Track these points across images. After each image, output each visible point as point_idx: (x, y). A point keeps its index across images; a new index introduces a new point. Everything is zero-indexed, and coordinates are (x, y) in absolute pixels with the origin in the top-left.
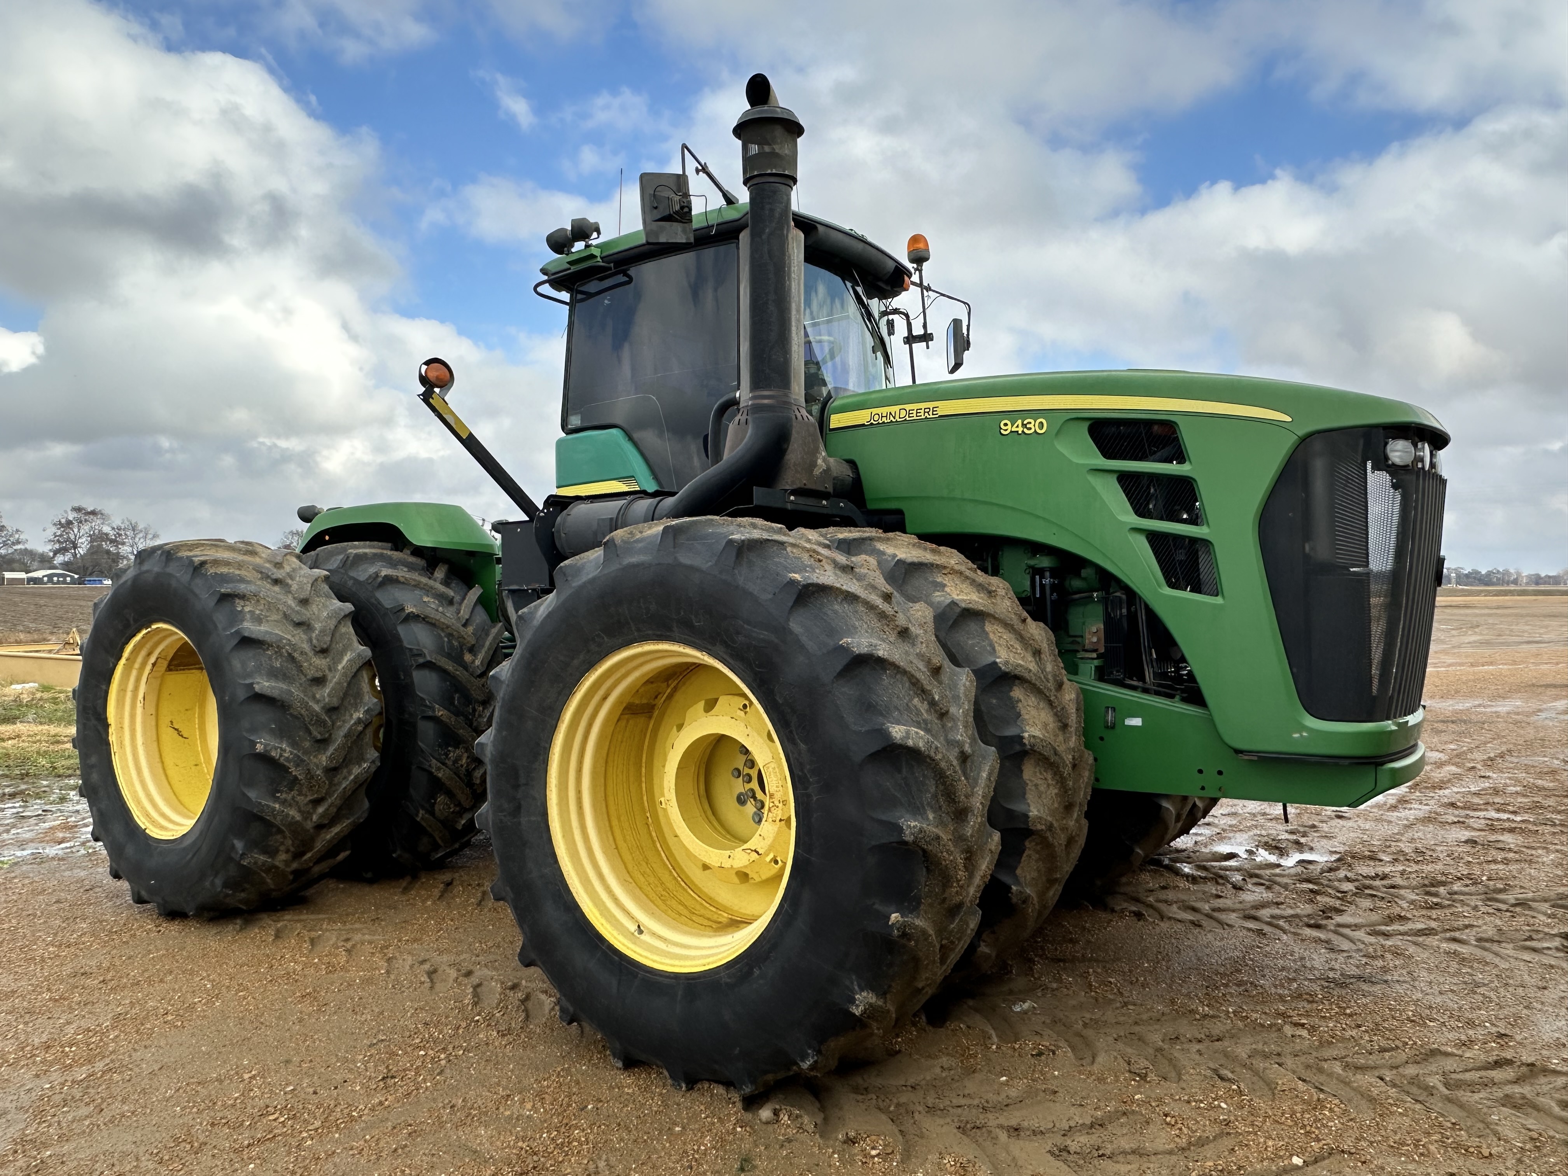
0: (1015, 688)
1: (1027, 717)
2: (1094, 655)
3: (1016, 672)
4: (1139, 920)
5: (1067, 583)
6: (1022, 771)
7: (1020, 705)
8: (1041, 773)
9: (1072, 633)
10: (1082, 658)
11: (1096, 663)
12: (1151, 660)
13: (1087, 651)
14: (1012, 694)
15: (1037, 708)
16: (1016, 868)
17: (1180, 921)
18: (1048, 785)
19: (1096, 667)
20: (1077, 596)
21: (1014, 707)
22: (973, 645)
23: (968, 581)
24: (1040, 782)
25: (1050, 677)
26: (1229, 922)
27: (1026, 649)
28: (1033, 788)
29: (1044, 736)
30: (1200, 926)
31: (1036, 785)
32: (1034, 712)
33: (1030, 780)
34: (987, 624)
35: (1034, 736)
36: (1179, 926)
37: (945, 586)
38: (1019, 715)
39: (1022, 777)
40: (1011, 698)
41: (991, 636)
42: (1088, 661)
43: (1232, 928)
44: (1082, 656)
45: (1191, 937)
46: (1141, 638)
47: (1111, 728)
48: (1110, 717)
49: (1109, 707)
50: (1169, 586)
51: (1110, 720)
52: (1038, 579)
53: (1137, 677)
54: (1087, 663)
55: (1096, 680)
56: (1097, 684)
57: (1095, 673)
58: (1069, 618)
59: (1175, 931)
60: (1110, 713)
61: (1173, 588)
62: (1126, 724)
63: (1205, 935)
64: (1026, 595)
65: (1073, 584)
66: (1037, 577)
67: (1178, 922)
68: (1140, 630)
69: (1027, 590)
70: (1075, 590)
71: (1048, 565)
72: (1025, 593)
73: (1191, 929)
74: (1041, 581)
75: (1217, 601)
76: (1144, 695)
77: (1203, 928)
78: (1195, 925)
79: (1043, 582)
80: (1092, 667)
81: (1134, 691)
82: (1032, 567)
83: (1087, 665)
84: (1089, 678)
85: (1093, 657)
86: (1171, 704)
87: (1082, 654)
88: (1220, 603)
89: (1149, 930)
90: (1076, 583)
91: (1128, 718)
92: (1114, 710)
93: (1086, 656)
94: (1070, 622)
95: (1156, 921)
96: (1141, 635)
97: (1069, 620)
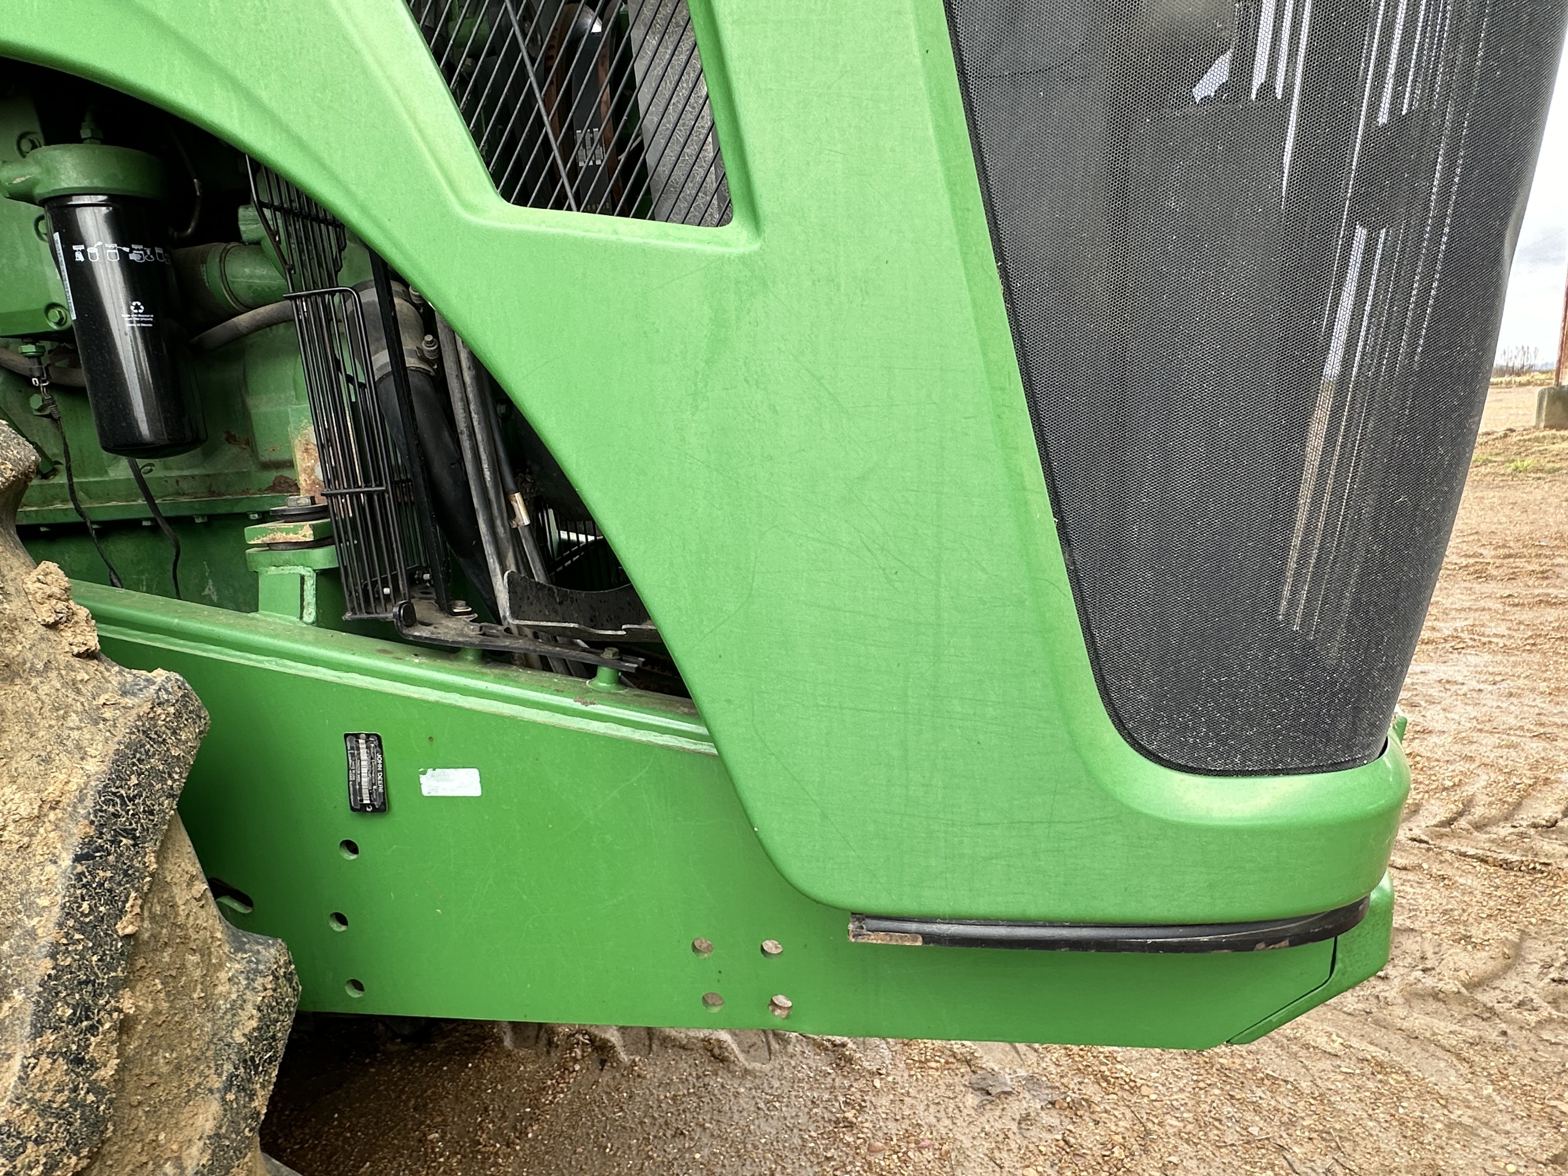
2: (305, 532)
4: (603, 1063)
5: (210, 273)
9: (267, 455)
10: (271, 546)
11: (323, 558)
12: (515, 534)
13: (286, 517)
17: (683, 1048)
19: (322, 575)
20: (244, 320)
30: (724, 1060)
36: (684, 1066)
42: (289, 554)
43: (785, 1047)
44: (267, 539)
45: (707, 1118)
46: (468, 455)
47: (375, 810)
48: (364, 770)
49: (357, 736)
50: (506, 195)
51: (365, 780)
52: (59, 246)
53: (468, 605)
54: (287, 563)
55: (318, 623)
56: (316, 642)
57: (318, 596)
58: (251, 402)
59: (674, 1098)
60: (364, 755)
61: (522, 201)
62: (425, 792)
63: (737, 1095)
64: (59, 323)
65: (223, 275)
66: (56, 236)
67: (681, 1051)
68: (461, 424)
69: (56, 300)
70: (245, 296)
71: (85, 183)
72: (55, 314)
73: (707, 1080)
74: (69, 255)
75: (727, 244)
76: (481, 676)
77: (732, 1066)
78: (713, 1056)
79: (80, 257)
80: (302, 578)
81: (447, 664)
82: (24, 196)
83: (287, 570)
84: (295, 619)
85: (303, 539)
86: (579, 706)
87: (266, 532)
88: (743, 259)
89: (621, 1109)
90: (247, 270)
91: (430, 771)
92: (376, 741)
93: (280, 537)
94: (255, 419)
95: (637, 1059)
96: (466, 444)
97: (253, 411)
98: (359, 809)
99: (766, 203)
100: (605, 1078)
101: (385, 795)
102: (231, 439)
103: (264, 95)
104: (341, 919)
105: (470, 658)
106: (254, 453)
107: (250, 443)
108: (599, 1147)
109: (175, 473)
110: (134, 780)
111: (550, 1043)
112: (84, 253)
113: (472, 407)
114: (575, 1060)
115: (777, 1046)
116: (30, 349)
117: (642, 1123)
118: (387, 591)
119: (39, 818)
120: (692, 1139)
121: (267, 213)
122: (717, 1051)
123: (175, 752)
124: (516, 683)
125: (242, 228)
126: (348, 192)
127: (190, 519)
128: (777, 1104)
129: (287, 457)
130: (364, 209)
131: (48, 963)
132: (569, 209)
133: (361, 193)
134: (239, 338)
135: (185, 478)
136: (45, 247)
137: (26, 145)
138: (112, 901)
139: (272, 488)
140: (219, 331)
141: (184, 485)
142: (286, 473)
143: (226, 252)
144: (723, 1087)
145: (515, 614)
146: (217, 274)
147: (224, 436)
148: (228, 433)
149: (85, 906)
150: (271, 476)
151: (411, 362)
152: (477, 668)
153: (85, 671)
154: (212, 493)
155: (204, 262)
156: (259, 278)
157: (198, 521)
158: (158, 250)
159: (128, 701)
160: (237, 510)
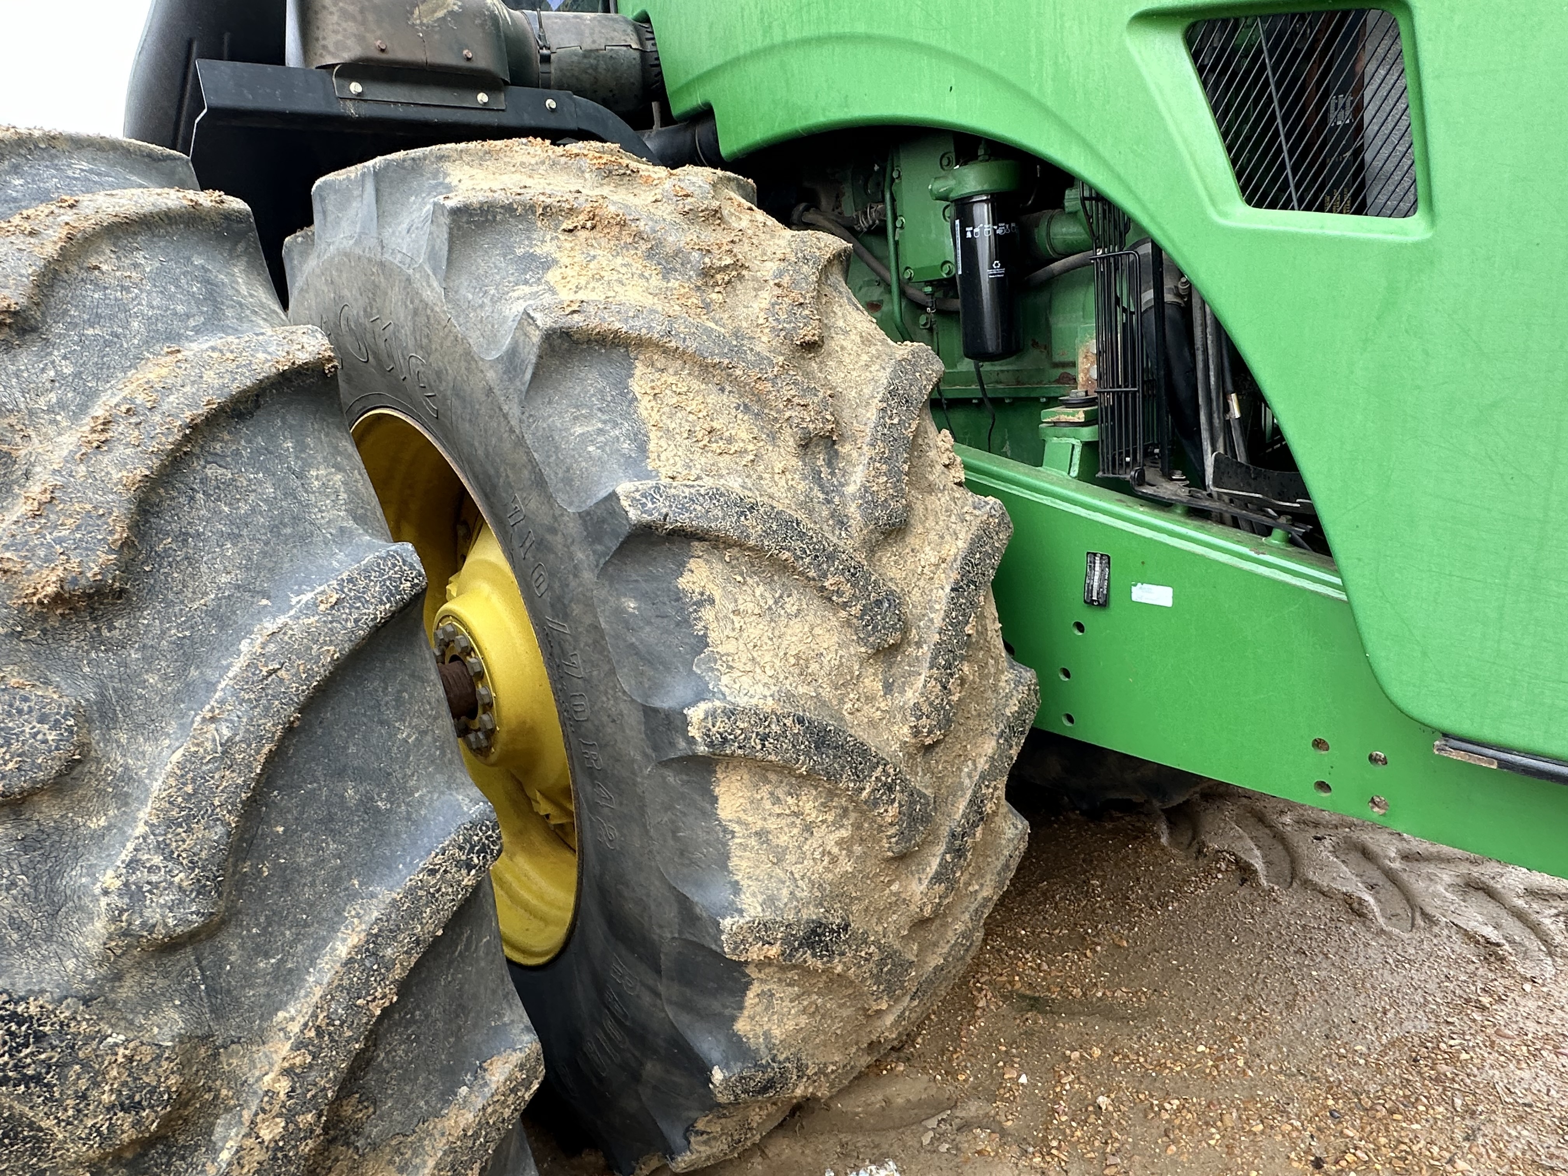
0: (692, 564)
1: (729, 647)
2: (1080, 415)
3: (684, 520)
4: (1244, 881)
5: (1040, 234)
6: (715, 800)
7: (707, 613)
8: (777, 801)
9: (1057, 358)
10: (1055, 424)
11: (1088, 434)
12: (1227, 425)
13: (1068, 405)
14: (683, 582)
15: (769, 614)
16: (734, 1019)
17: (1323, 894)
18: (808, 829)
19: (1086, 445)
20: (1057, 266)
21: (686, 622)
22: (585, 439)
23: (644, 246)
24: (772, 824)
25: (852, 508)
26: (1429, 910)
27: (773, 437)
28: (753, 842)
29: (790, 697)
30: (1361, 915)
31: (762, 835)
32: (756, 630)
33: (739, 822)
34: (640, 369)
35: (731, 713)
36: (1320, 907)
37: (548, 264)
38: (702, 642)
39: (714, 816)
40: (678, 596)
41: (645, 407)
42: (1067, 430)
43: (1431, 927)
44: (1054, 419)
45: (1333, 951)
46: (1200, 365)
47: (1099, 605)
48: (1096, 578)
49: (1095, 554)
50: (1249, 202)
51: (1096, 585)
52: (958, 229)
53: (1183, 474)
54: (1065, 436)
55: (1079, 477)
56: (1076, 490)
57: (1081, 460)
58: (1053, 320)
59: (1304, 927)
60: (1097, 568)
61: (1259, 205)
62: (1134, 599)
63: (1367, 945)
64: (948, 274)
65: (1048, 234)
66: (957, 222)
67: (1320, 895)
68: (1199, 343)
69: (948, 259)
70: (1060, 248)
71: (979, 188)
72: (946, 268)
73: (1339, 924)
74: (963, 233)
75: (1406, 234)
76: (1185, 525)
77: (1368, 922)
78: (1352, 909)
79: (969, 235)
80: (1073, 446)
81: (1162, 514)
82: (944, 198)
83: (1064, 440)
84: (1065, 474)
85: (1077, 420)
86: (1252, 554)
87: (1055, 413)
88: (1417, 245)
89: (1252, 918)
90: (1064, 230)
91: (1139, 585)
92: (1107, 560)
93: (1063, 418)
94: (1054, 332)
95: (1276, 888)
96: (1200, 357)
97: (1054, 327)
98: (1090, 602)
99: (1440, 205)
100: (1243, 892)
101: (1107, 596)
102: (1035, 344)
103: (1101, 149)
104: (1067, 674)
105: (1179, 511)
106: (1049, 355)
107: (1048, 348)
108: (1227, 936)
109: (998, 368)
110: (978, 556)
111: (1200, 852)
112: (972, 232)
113: (1209, 330)
114: (1219, 870)
115: (1422, 924)
116: (929, 289)
117: (1269, 933)
118: (1128, 459)
119: (937, 566)
120: (1313, 960)
121: (1087, 203)
122: (1356, 906)
123: (997, 545)
124: (1209, 532)
125: (1066, 204)
126: (1144, 207)
127: (1003, 399)
128: (1407, 966)
129: (1071, 359)
130: (1152, 218)
131: (937, 636)
132: (1293, 209)
133: (1151, 206)
134: (1052, 279)
135: (1002, 371)
136: (948, 225)
137: (945, 162)
138: (964, 615)
139: (1058, 381)
140: (1042, 273)
141: (1002, 377)
142: (1069, 371)
143: (1052, 217)
144: (1354, 934)
145: (1216, 484)
146: (1044, 234)
147: (1030, 343)
148: (1034, 341)
149: (954, 614)
150: (1058, 372)
151: (1169, 297)
152: (1182, 519)
153: (959, 493)
154: (1018, 383)
155: (1037, 226)
156: (1071, 234)
157: (1007, 401)
158: (1013, 225)
159: (977, 512)
160: (1033, 395)
